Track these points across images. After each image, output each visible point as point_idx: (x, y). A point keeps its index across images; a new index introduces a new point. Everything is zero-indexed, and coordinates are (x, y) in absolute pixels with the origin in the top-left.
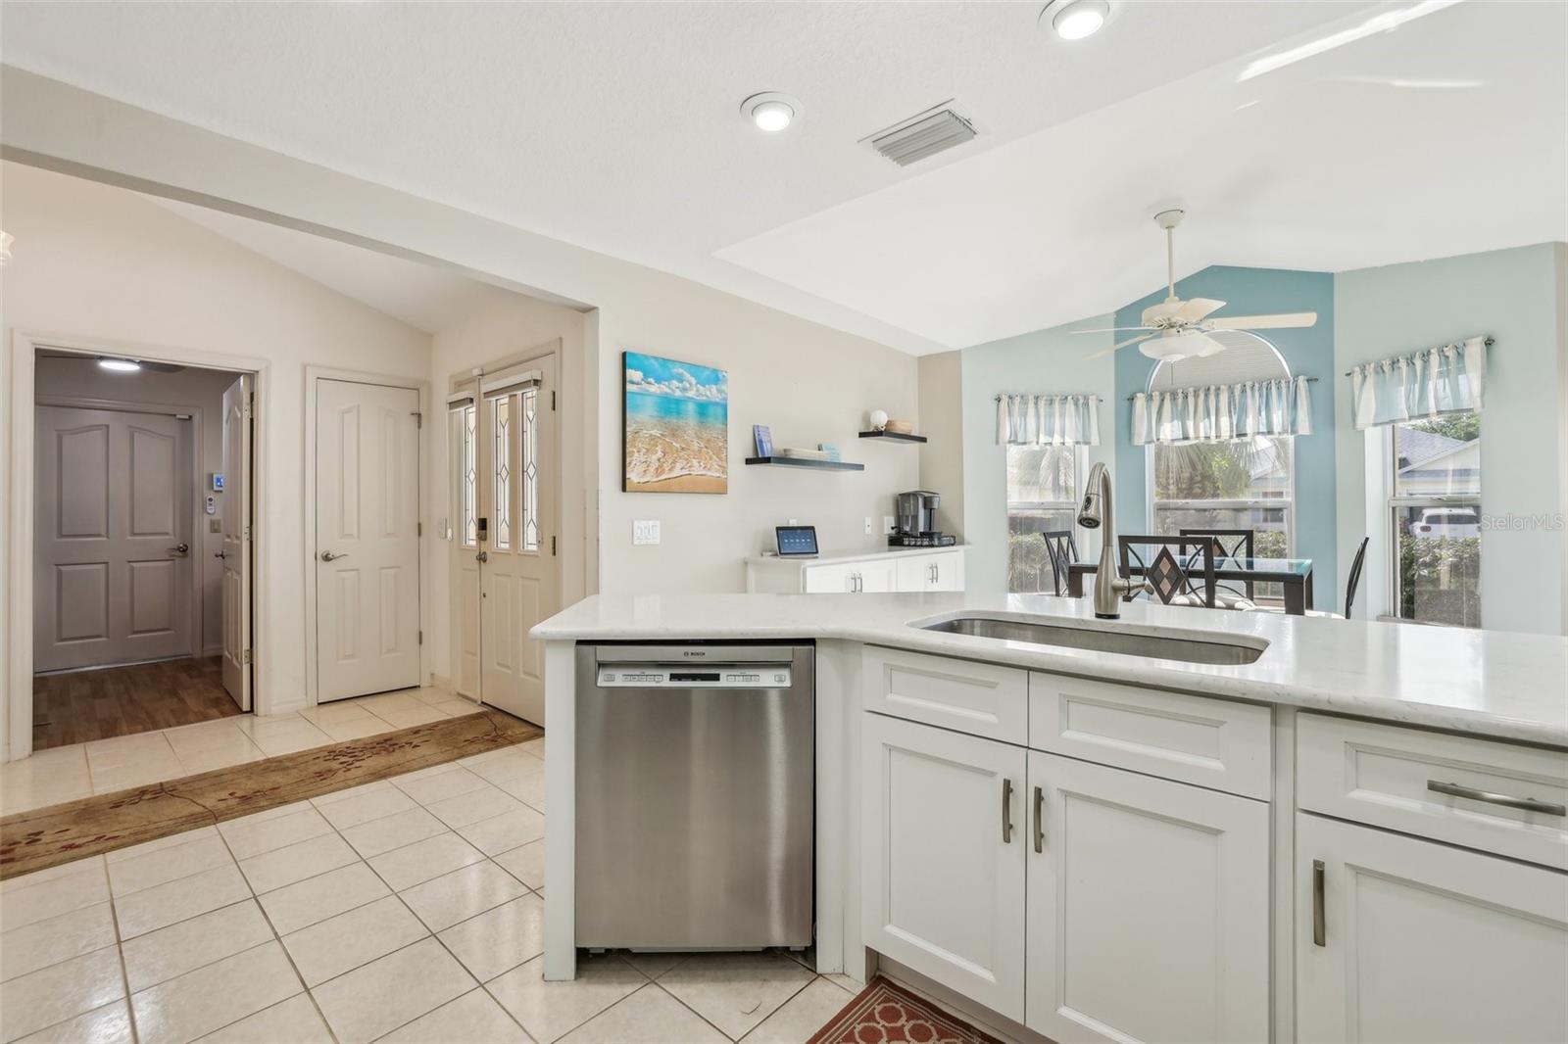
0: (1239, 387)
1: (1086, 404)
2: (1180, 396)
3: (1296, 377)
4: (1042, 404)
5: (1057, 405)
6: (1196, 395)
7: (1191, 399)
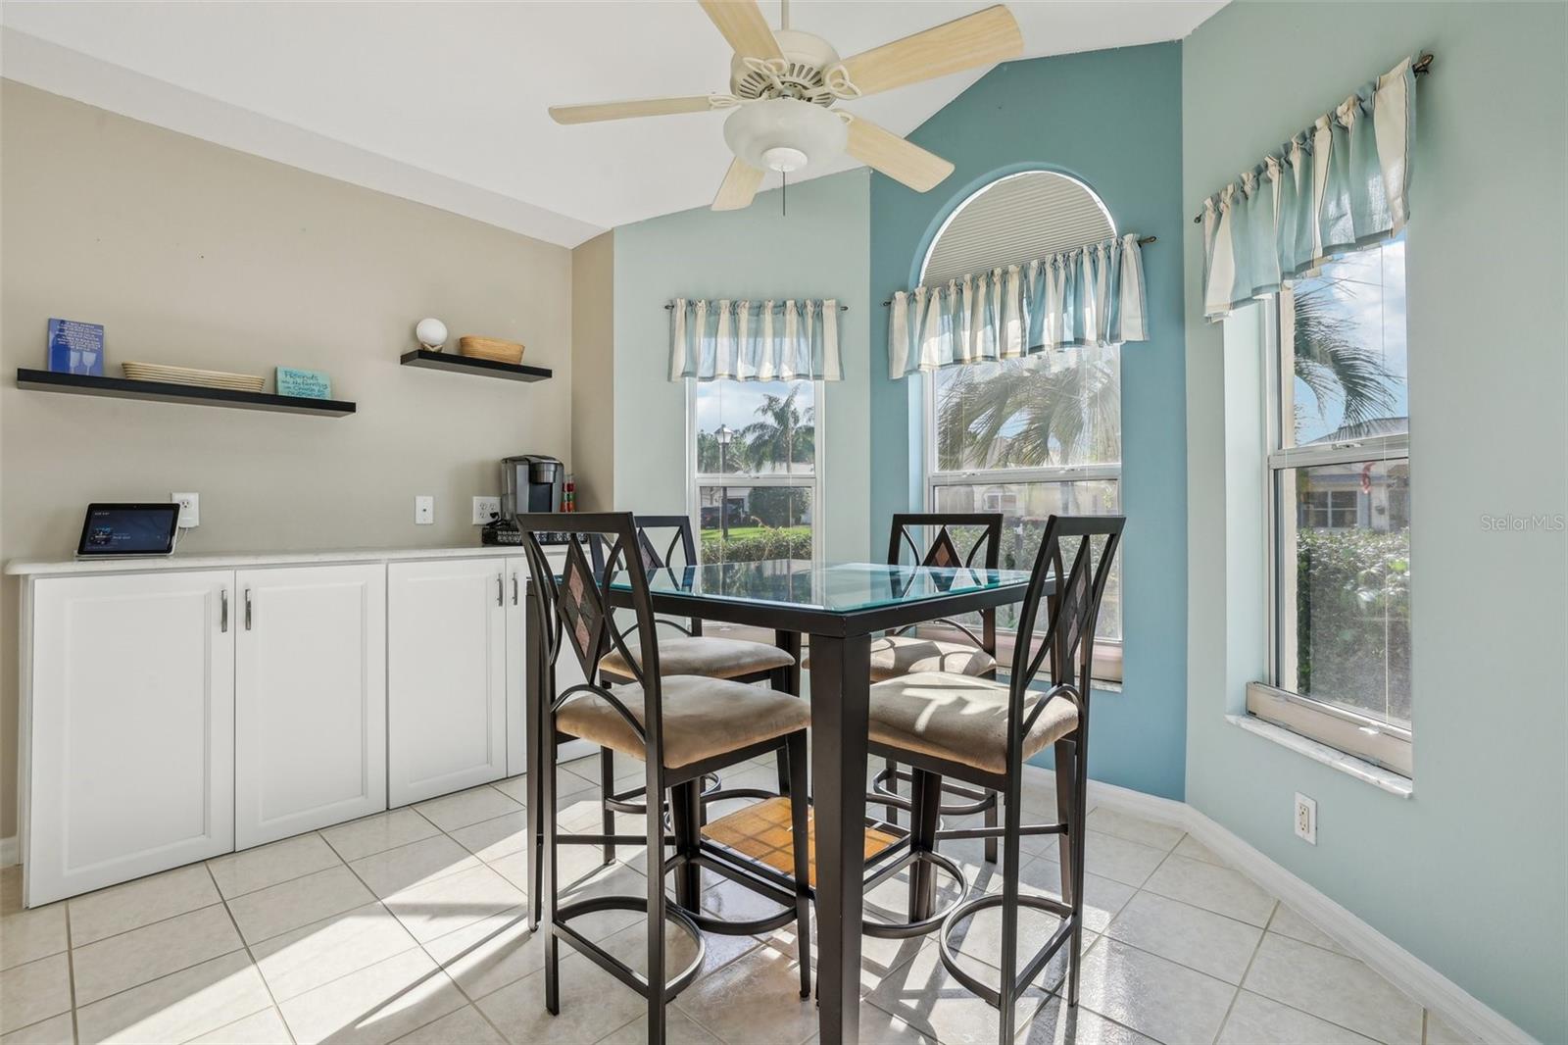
0: (1034, 264)
1: (819, 316)
2: (953, 289)
3: (1121, 235)
4: (743, 315)
5: (768, 317)
6: (975, 288)
7: (967, 295)
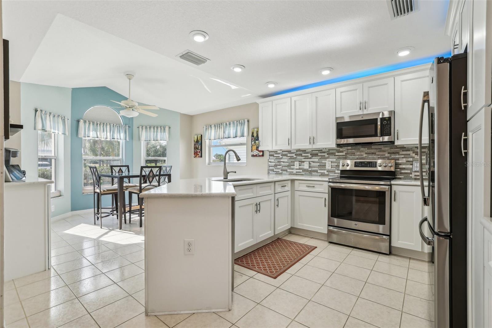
0: (112, 124)
4: (52, 116)
5: (56, 118)
7: (99, 125)
